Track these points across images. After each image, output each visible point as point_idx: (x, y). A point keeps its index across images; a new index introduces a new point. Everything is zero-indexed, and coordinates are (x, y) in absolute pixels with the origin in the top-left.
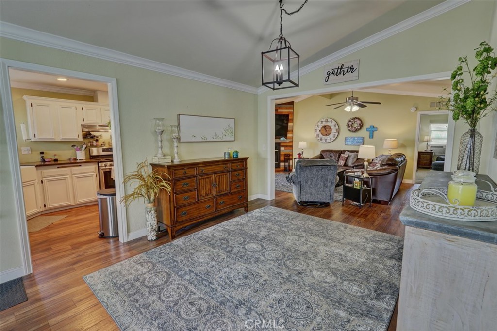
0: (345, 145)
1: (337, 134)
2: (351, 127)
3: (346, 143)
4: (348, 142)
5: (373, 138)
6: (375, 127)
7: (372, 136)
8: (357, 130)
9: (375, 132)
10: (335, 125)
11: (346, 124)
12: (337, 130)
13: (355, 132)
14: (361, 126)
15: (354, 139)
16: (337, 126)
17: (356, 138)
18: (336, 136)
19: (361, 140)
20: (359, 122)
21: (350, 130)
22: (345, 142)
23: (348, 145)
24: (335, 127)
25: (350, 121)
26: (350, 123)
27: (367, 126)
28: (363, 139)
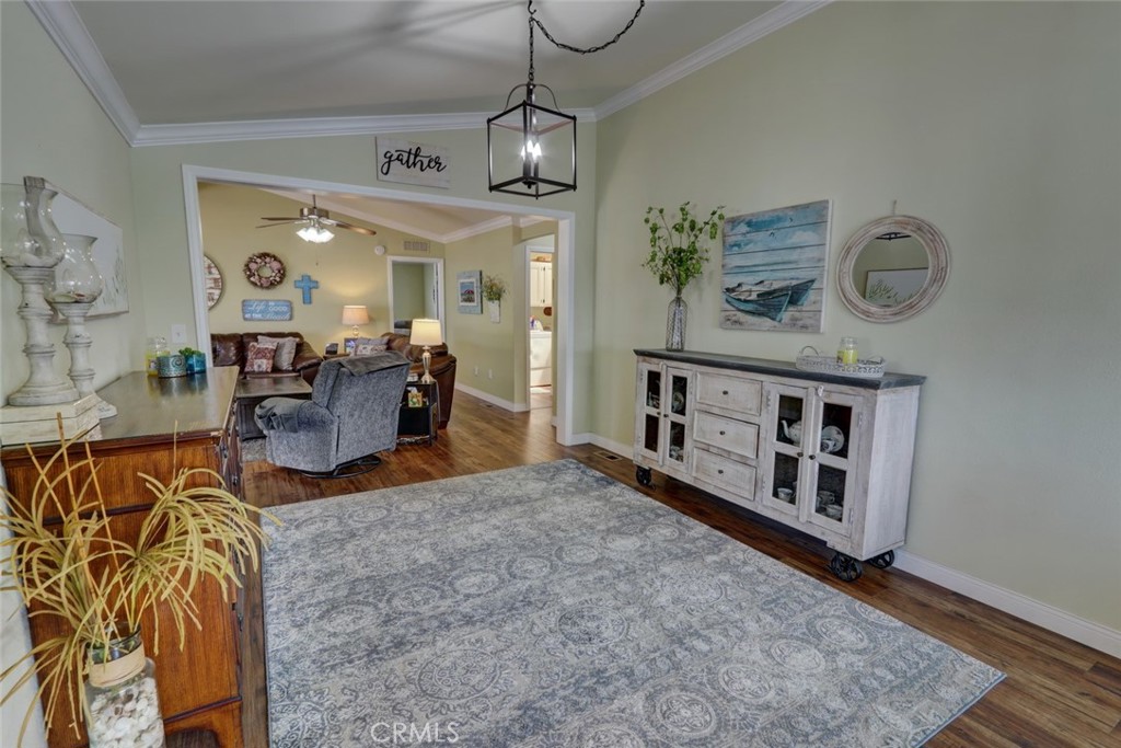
0: (245, 319)
1: (217, 292)
2: (257, 277)
3: (247, 316)
4: (251, 312)
5: (310, 303)
6: (314, 278)
7: (307, 300)
8: (272, 285)
9: (314, 291)
10: (209, 267)
11: (243, 267)
12: (216, 280)
13: (268, 288)
14: (282, 273)
15: (267, 306)
16: (214, 270)
17: (272, 304)
18: (216, 297)
19: (285, 309)
20: (276, 265)
21: (254, 284)
22: (244, 313)
23: (251, 319)
24: (210, 273)
25: (251, 260)
26: (253, 266)
27: (294, 274)
28: (290, 305)
